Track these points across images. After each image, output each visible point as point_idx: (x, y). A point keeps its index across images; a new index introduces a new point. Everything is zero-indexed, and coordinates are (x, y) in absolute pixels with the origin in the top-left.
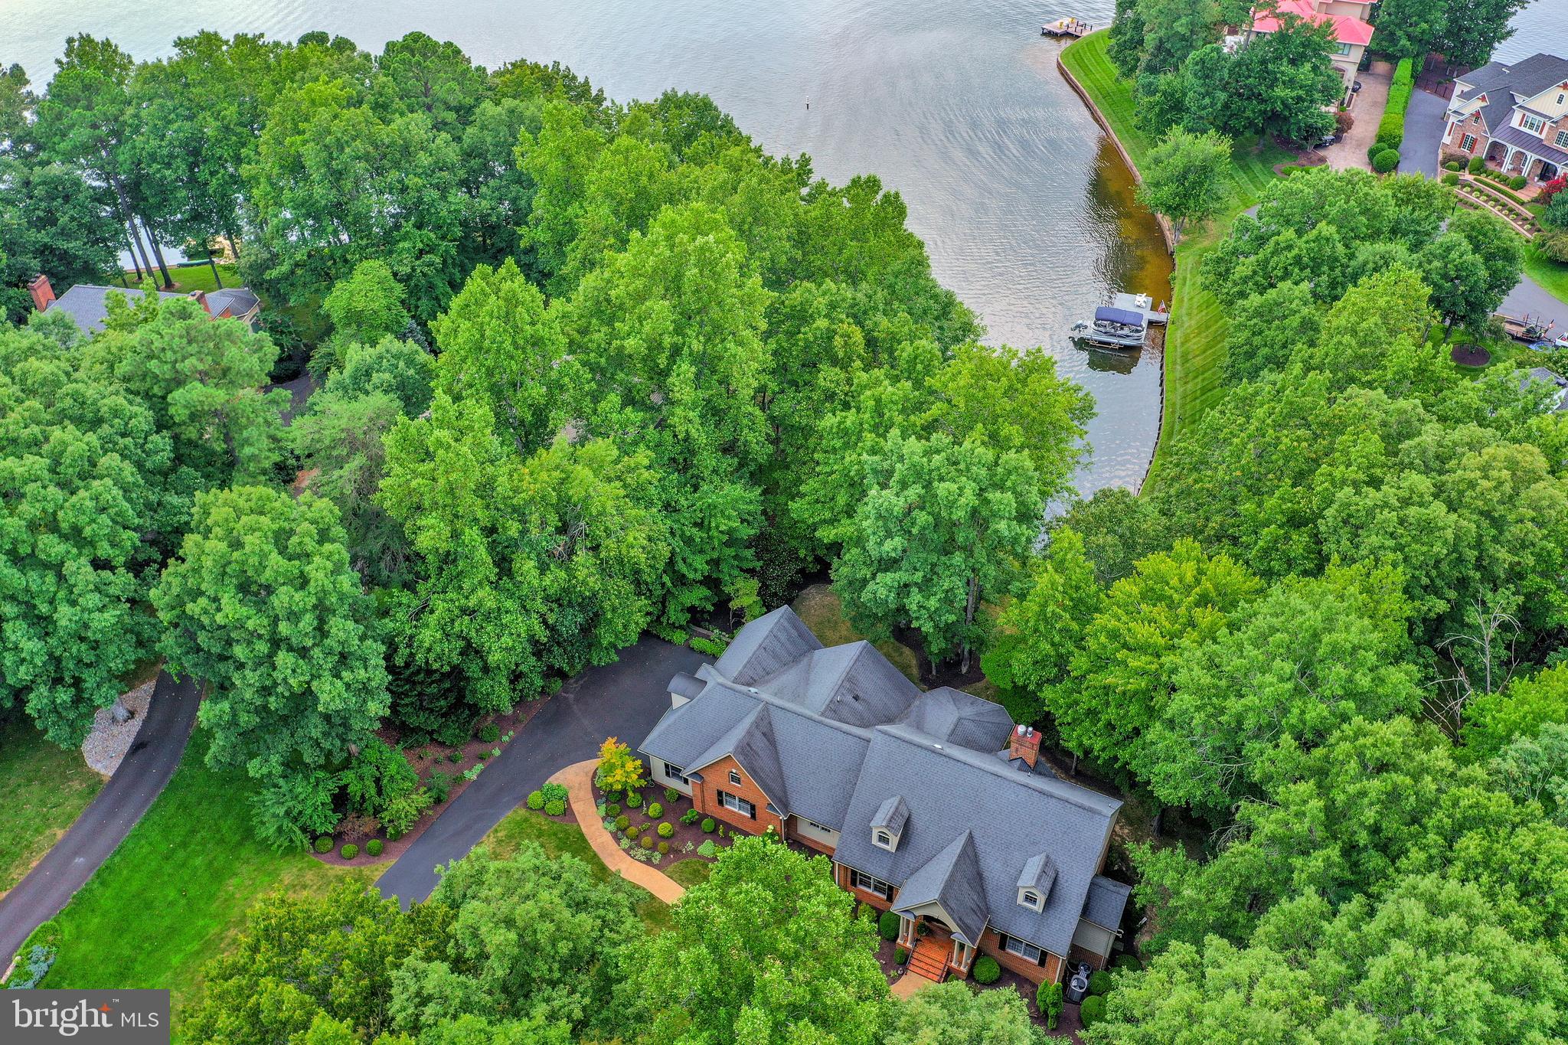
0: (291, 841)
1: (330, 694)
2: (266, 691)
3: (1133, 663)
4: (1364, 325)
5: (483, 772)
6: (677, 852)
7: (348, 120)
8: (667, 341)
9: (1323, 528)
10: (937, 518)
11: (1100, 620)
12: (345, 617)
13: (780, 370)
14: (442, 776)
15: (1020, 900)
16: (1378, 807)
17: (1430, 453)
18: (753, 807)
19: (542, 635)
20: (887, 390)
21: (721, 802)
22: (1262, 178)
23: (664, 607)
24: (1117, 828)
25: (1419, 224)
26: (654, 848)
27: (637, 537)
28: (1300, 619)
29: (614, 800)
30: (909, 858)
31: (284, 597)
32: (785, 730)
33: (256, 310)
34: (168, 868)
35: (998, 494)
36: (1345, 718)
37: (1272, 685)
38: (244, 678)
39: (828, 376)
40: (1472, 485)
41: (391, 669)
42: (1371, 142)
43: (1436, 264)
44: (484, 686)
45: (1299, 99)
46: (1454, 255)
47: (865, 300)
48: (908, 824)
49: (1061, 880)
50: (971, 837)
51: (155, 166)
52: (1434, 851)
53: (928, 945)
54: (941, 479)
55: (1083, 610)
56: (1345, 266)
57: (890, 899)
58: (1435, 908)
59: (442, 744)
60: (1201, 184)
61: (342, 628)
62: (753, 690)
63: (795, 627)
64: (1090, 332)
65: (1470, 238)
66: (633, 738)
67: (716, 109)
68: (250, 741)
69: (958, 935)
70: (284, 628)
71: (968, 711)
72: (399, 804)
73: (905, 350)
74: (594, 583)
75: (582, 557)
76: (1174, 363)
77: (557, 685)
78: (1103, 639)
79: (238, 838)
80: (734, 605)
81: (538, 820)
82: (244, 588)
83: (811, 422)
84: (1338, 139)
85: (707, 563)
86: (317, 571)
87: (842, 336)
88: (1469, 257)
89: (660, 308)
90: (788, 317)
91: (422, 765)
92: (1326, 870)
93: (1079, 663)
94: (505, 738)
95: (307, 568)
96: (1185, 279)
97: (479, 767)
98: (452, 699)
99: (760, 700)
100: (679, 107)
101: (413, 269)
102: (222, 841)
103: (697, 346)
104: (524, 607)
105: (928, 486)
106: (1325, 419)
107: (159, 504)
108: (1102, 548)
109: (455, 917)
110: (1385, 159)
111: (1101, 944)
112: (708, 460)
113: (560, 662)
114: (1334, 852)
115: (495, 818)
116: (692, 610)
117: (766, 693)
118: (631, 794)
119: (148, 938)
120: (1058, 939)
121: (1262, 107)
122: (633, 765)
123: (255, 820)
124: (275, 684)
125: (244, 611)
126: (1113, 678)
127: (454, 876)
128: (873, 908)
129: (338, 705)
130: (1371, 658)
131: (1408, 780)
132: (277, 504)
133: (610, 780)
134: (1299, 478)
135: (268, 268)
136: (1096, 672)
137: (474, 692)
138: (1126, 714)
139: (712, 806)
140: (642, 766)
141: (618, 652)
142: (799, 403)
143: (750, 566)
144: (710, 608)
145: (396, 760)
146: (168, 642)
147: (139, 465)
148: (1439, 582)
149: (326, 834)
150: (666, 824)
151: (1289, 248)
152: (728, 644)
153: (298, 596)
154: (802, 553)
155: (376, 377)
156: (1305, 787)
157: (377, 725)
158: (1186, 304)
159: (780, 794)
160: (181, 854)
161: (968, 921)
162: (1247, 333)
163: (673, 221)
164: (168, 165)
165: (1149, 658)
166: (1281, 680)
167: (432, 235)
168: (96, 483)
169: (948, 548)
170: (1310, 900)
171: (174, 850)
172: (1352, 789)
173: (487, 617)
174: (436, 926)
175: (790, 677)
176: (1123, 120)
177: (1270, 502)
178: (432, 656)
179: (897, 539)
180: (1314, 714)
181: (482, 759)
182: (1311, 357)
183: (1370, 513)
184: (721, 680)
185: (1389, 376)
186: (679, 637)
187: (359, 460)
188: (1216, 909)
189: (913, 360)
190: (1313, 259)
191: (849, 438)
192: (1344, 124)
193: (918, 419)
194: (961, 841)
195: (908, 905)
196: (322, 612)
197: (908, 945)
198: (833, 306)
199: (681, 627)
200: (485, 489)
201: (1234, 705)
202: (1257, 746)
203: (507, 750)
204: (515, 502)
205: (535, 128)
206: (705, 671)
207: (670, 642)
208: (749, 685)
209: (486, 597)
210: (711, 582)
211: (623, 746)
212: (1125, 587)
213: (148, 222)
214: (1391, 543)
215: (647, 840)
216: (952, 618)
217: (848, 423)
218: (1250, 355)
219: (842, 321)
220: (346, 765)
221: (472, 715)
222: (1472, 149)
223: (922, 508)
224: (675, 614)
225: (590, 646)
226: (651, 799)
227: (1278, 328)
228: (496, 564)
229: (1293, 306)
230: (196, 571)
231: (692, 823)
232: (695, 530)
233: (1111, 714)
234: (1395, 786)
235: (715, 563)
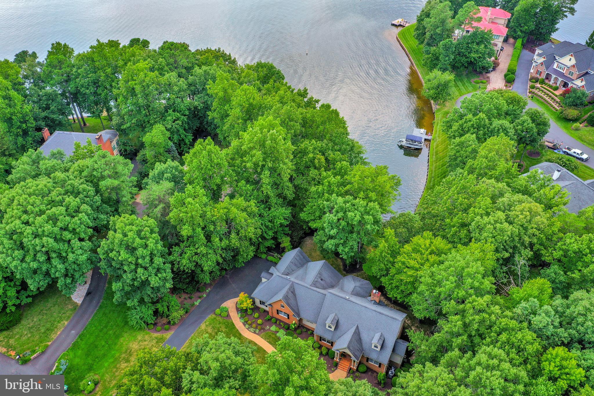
0: (141, 326)
1: (154, 281)
2: (133, 280)
3: (409, 273)
4: (490, 155)
5: (200, 302)
6: (264, 329)
7: (151, 77)
8: (260, 164)
9: (471, 229)
10: (348, 224)
11: (399, 258)
12: (159, 257)
13: (297, 170)
14: (187, 304)
15: (373, 347)
16: (478, 324)
17: (506, 204)
18: (288, 315)
19: (221, 260)
20: (332, 180)
21: (278, 313)
22: (467, 84)
23: (259, 247)
24: (406, 321)
25: (515, 111)
26: (256, 328)
27: (251, 230)
28: (458, 263)
29: (243, 312)
30: (338, 333)
31: (140, 252)
32: (299, 292)
33: (117, 137)
34: (101, 334)
35: (367, 217)
36: (471, 295)
37: (449, 285)
38: (127, 276)
39: (313, 172)
40: (517, 216)
41: (173, 272)
42: (505, 72)
43: (520, 127)
44: (201, 276)
45: (480, 57)
46: (525, 124)
47: (325, 146)
48: (338, 321)
49: (386, 341)
50: (357, 326)
51: (83, 89)
52: (493, 338)
53: (344, 360)
54: (349, 211)
55: (395, 254)
56: (488, 128)
57: (332, 345)
58: (491, 356)
59: (187, 293)
60: (444, 90)
61: (158, 261)
62: (288, 277)
63: (302, 255)
64: (404, 143)
65: (531, 117)
66: (250, 293)
67: (275, 68)
68: (128, 295)
69: (353, 358)
70: (140, 261)
71: (358, 284)
72: (175, 314)
73: (338, 165)
74: (237, 244)
75: (233, 235)
76: (433, 155)
77: (224, 273)
78: (400, 264)
79: (123, 324)
80: (282, 246)
81: (219, 318)
82: (127, 247)
83: (308, 187)
84: (494, 69)
85: (273, 233)
86: (151, 243)
87: (318, 159)
88: (531, 125)
89: (258, 154)
90: (300, 152)
91: (181, 300)
92: (462, 342)
93: (393, 271)
94: (207, 291)
95: (148, 242)
96: (438, 123)
97: (199, 300)
98: (190, 279)
99: (290, 281)
100: (262, 67)
101: (172, 126)
102: (118, 326)
103: (270, 165)
104: (215, 251)
105: (345, 213)
106: (473, 191)
107: (97, 217)
108: (401, 233)
109: (200, 357)
110: (510, 78)
111: (399, 360)
112: (273, 200)
113: (225, 266)
114: (465, 337)
115: (205, 318)
116: (268, 247)
117: (292, 278)
118: (249, 310)
119: (97, 357)
120: (385, 359)
121: (467, 60)
122: (249, 301)
123: (129, 319)
124: (137, 278)
125: (128, 256)
126: (403, 277)
127: (198, 343)
128: (327, 348)
129: (157, 285)
130: (480, 276)
131: (487, 316)
132: (137, 222)
133: (242, 306)
134: (465, 210)
135: (122, 125)
136: (398, 274)
137: (198, 277)
138: (407, 289)
139: (275, 315)
140: (253, 301)
141: (244, 263)
142: (304, 180)
143: (287, 233)
144: (274, 246)
145: (174, 300)
146: (102, 264)
147: (91, 206)
148: (507, 247)
149: (151, 323)
150: (260, 320)
151: (470, 121)
152: (280, 259)
153: (145, 252)
154: (304, 227)
155: (166, 175)
156: (458, 317)
157: (169, 290)
158: (438, 133)
159: (297, 311)
160: (105, 330)
161: (356, 354)
162: (454, 152)
163: (262, 124)
164: (88, 89)
165: (414, 271)
166: (452, 283)
167: (178, 114)
168: (80, 215)
169: (352, 232)
170: (456, 352)
171: (103, 328)
172: (471, 318)
173: (203, 255)
174: (194, 359)
175: (301, 272)
176: (419, 61)
177: (455, 219)
178: (185, 268)
179: (335, 230)
180: (461, 294)
181: (200, 298)
182: (473, 164)
183: (485, 225)
184: (278, 274)
185: (497, 174)
186: (264, 256)
187: (162, 205)
188: (431, 352)
189: (341, 169)
190: (478, 125)
191: (320, 195)
192: (496, 65)
193: (343, 190)
194: (354, 328)
195: (337, 348)
196: (152, 255)
197: (338, 360)
198: (315, 149)
199: (264, 253)
200: (203, 216)
201: (438, 290)
202: (445, 302)
203: (208, 295)
204: (212, 219)
205: (214, 79)
206: (272, 270)
207: (260, 258)
208: (287, 275)
209: (203, 250)
210: (274, 238)
211: (246, 295)
212: (407, 247)
213: (79, 105)
214: (491, 235)
215: (254, 325)
216: (353, 254)
217: (319, 190)
218: (455, 159)
219: (318, 154)
220: (157, 302)
221: (196, 284)
222: (540, 75)
223: (343, 220)
224: (262, 249)
225: (235, 261)
226: (255, 312)
227: (464, 151)
228: (206, 239)
229: (470, 143)
230: (112, 243)
231: (269, 320)
232: (269, 223)
233: (402, 287)
234: (484, 318)
235: (276, 233)
